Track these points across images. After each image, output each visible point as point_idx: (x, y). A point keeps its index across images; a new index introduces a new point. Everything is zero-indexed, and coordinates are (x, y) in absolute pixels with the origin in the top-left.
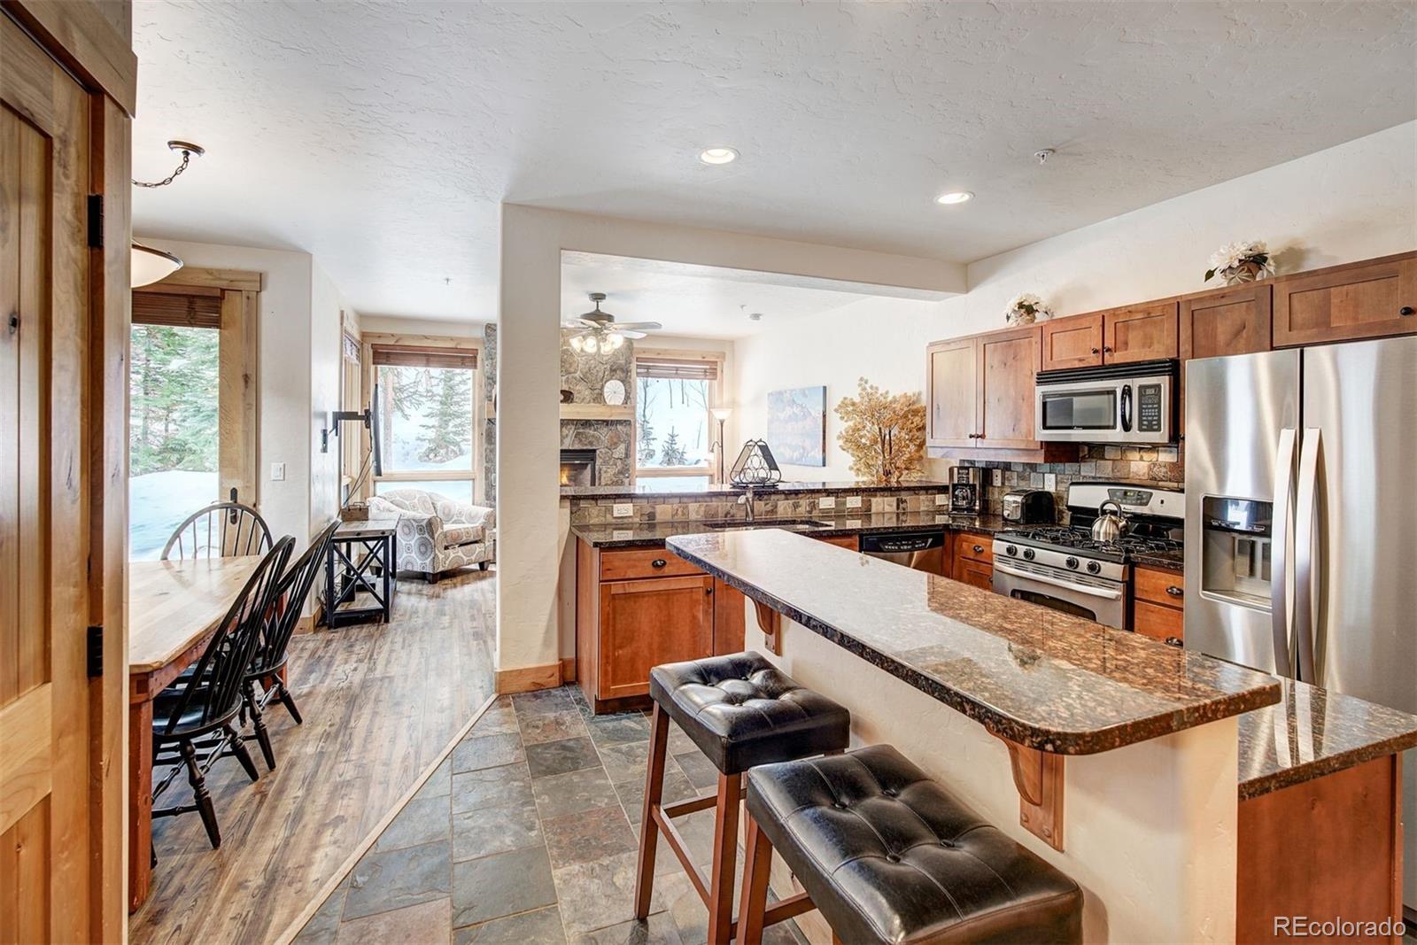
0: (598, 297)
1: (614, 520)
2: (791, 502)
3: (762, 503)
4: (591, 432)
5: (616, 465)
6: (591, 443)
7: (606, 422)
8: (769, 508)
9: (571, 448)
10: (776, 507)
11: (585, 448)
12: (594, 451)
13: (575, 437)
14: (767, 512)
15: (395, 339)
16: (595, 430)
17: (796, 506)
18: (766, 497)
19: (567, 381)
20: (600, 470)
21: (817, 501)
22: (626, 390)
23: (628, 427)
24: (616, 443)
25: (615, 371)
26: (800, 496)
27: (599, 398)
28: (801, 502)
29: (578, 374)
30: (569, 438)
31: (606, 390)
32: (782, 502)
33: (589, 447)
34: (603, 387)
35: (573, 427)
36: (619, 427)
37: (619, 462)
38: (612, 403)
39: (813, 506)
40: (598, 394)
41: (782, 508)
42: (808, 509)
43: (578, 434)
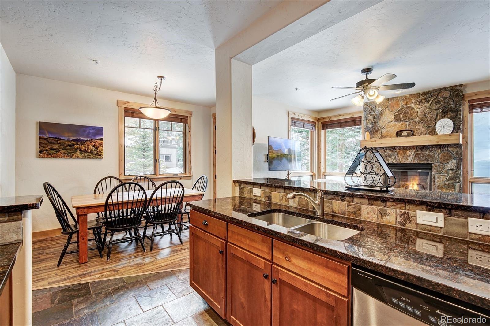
0: (367, 71)
1: (254, 197)
2: (376, 208)
3: (344, 204)
4: (428, 153)
5: (447, 173)
6: (427, 160)
7: (439, 146)
8: (352, 209)
9: (412, 162)
10: (360, 210)
11: (422, 163)
12: (431, 164)
13: (416, 156)
14: (350, 213)
15: (329, 119)
16: (430, 152)
17: (382, 214)
18: (348, 199)
19: (410, 124)
20: (434, 176)
21: (412, 213)
22: (454, 124)
23: (458, 149)
24: (447, 160)
25: (446, 112)
26: (388, 204)
27: (433, 132)
28: (389, 210)
29: (417, 120)
30: (411, 157)
31: (437, 125)
32: (366, 206)
33: (426, 162)
34: (436, 123)
35: (414, 151)
36: (450, 149)
37: (450, 172)
38: (442, 133)
39: (407, 218)
40: (432, 129)
41: (366, 212)
42: (399, 219)
43: (418, 154)
